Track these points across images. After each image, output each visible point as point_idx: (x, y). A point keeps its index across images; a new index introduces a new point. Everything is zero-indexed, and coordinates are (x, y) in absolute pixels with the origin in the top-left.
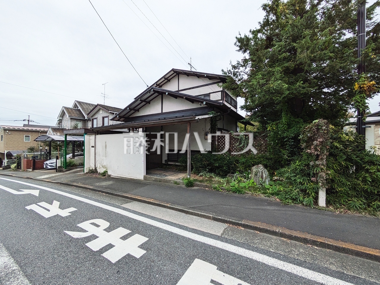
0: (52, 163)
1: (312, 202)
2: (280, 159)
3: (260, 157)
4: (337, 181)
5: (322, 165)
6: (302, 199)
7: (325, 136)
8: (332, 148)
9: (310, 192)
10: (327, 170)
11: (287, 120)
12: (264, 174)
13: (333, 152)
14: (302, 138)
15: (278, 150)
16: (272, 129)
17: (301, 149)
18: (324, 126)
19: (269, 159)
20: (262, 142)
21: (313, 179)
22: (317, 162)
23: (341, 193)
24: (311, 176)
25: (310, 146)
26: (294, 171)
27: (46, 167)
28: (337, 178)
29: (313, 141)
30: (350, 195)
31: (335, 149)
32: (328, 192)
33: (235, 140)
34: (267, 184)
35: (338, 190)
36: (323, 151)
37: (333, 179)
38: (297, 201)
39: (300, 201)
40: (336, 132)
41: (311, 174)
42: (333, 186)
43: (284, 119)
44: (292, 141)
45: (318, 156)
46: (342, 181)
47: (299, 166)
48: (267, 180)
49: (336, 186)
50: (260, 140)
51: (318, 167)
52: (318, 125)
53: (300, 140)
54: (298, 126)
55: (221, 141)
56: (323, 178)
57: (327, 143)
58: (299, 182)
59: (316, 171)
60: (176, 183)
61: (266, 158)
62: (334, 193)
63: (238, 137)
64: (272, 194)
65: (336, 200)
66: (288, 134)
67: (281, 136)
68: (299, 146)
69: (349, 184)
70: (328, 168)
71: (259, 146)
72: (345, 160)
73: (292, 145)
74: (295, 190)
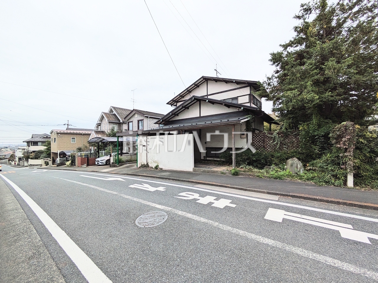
0: (102, 160)
1: (342, 183)
2: (312, 153)
3: (293, 152)
4: (363, 168)
5: (350, 156)
6: (334, 182)
7: (352, 134)
8: (358, 143)
9: (340, 177)
10: (354, 160)
11: (317, 121)
12: (299, 165)
13: (359, 147)
14: (332, 136)
15: (309, 146)
16: (304, 129)
17: (330, 145)
18: (351, 127)
19: (301, 153)
20: (294, 140)
21: (342, 167)
22: (346, 154)
23: (366, 177)
24: (341, 165)
25: (339, 142)
26: (325, 162)
27: (98, 163)
28: (363, 166)
29: (342, 138)
30: (373, 178)
31: (360, 144)
32: (355, 176)
33: (268, 138)
34: (302, 173)
35: (364, 174)
36: (351, 145)
37: (359, 166)
38: (330, 183)
39: (332, 183)
40: (361, 131)
41: (341, 163)
42: (360, 172)
43: (314, 121)
44: (322, 139)
45: (346, 149)
46: (367, 168)
47: (330, 157)
48: (301, 170)
49: (362, 172)
50: (292, 138)
51: (346, 158)
52: (346, 126)
53: (330, 137)
54: (328, 126)
55: (255, 139)
56: (351, 165)
57: (353, 139)
58: (331, 170)
59: (345, 160)
60: (223, 173)
61: (298, 153)
62: (360, 177)
63: (272, 136)
64: (308, 180)
65: (362, 182)
66: (318, 133)
67: (312, 134)
68: (329, 142)
69: (372, 170)
70: (355, 157)
71: (291, 143)
72: (369, 152)
73: (322, 142)
74: (328, 175)
